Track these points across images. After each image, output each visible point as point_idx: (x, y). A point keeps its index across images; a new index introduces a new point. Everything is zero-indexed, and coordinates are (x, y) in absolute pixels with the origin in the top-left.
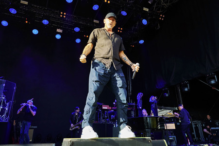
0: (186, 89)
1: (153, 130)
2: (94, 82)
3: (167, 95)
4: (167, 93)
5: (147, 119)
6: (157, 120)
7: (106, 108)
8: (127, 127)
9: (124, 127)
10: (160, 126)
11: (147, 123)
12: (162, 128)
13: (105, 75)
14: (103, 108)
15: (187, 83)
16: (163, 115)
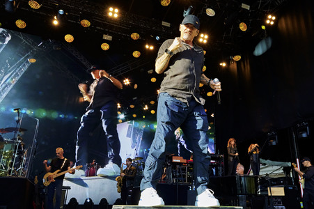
0: (304, 135)
1: (249, 196)
2: (164, 124)
3: (274, 143)
4: (274, 139)
5: (241, 179)
6: (256, 181)
7: (179, 161)
8: (207, 190)
9: (204, 190)
10: (261, 191)
11: (241, 186)
12: (264, 193)
13: (180, 114)
14: (174, 161)
15: (307, 125)
16: (267, 175)
